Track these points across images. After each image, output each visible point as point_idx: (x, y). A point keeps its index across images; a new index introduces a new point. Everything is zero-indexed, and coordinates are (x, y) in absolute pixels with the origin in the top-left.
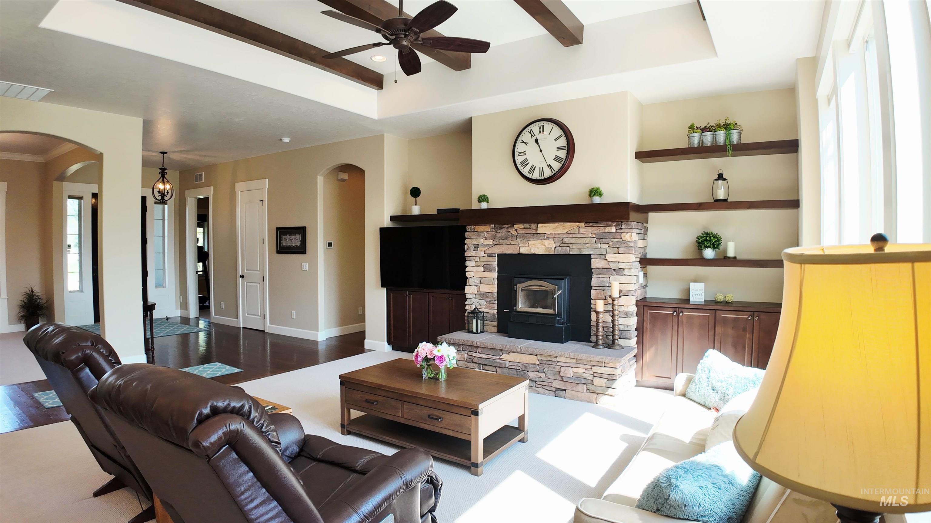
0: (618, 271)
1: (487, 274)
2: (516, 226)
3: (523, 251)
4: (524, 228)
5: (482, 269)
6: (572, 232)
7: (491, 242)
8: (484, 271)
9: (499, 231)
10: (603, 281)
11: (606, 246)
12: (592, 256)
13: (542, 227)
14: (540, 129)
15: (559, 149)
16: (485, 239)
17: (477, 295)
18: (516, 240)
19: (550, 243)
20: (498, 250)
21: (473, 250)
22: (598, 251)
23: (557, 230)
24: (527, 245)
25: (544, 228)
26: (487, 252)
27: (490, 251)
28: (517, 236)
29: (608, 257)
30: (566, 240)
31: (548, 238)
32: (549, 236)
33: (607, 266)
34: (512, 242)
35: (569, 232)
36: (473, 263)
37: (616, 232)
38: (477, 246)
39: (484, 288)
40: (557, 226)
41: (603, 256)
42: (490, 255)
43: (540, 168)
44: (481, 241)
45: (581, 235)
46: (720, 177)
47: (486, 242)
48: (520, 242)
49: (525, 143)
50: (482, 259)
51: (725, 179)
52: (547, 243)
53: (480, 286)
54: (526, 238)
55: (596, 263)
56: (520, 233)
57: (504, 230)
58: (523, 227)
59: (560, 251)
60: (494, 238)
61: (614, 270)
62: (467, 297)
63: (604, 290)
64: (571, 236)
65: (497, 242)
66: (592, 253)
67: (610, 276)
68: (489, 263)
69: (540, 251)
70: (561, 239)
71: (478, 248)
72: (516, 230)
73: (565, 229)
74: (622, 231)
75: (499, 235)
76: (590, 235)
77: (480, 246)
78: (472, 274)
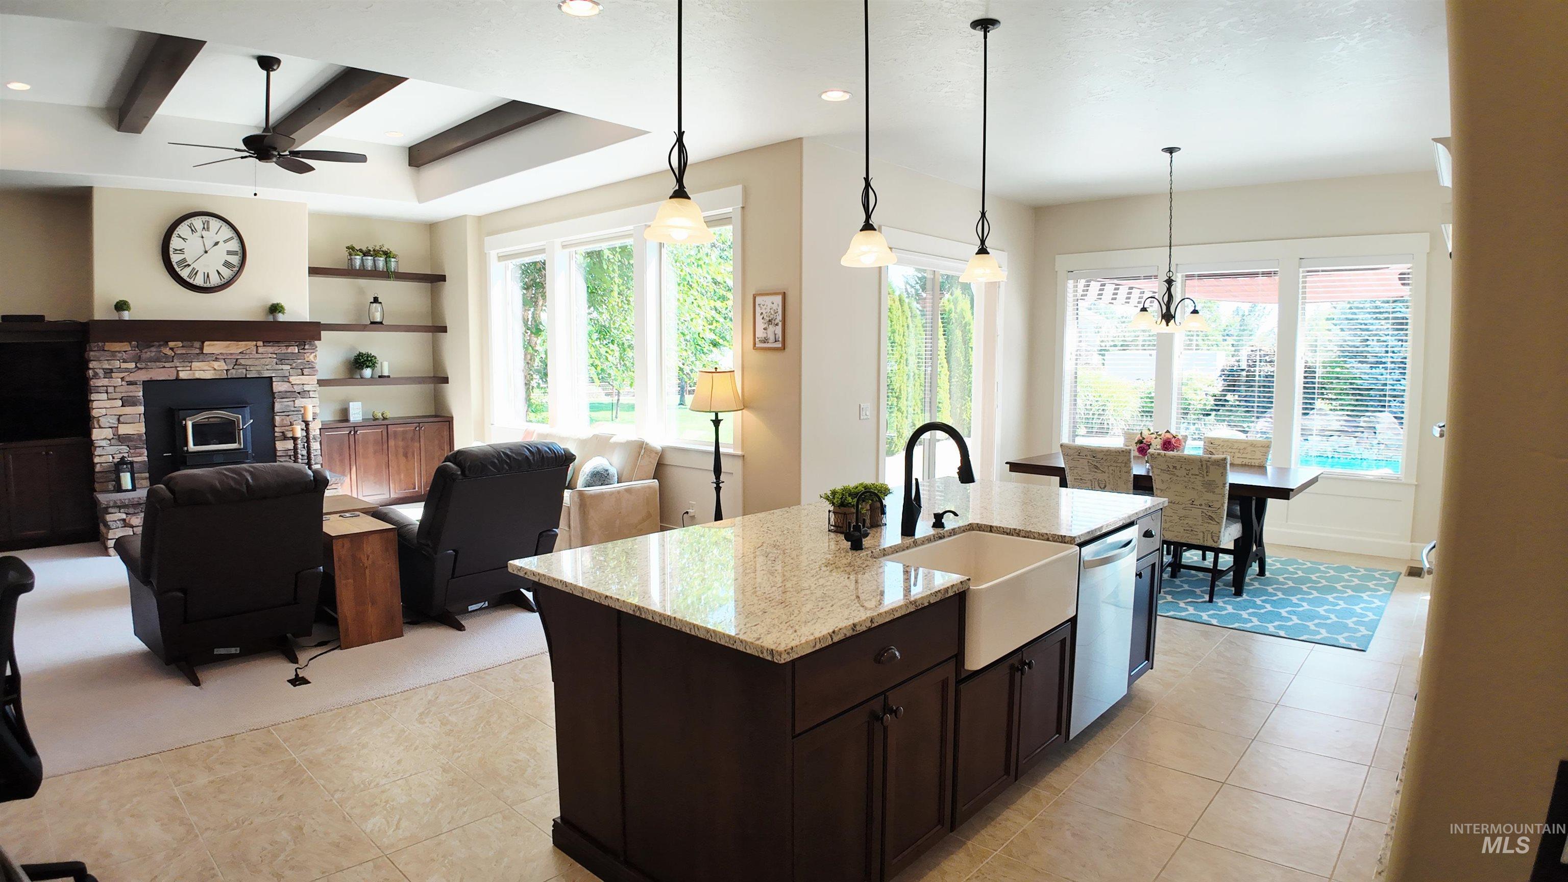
0: (303, 394)
1: (128, 410)
2: (171, 344)
3: (183, 375)
4: (182, 347)
5: (120, 403)
6: (248, 352)
7: (133, 365)
8: (122, 406)
9: (146, 350)
10: (288, 406)
11: (288, 367)
12: (274, 379)
13: (209, 345)
14: (204, 224)
15: (229, 253)
16: (121, 361)
17: (112, 441)
18: (173, 361)
19: (220, 365)
20: (143, 376)
21: (103, 377)
22: (280, 373)
23: (229, 349)
24: (189, 368)
25: (211, 347)
26: (128, 379)
27: (132, 378)
28: (173, 357)
29: (292, 379)
30: (242, 362)
31: (216, 360)
32: (218, 357)
33: (291, 389)
34: (167, 365)
35: (244, 352)
36: (104, 396)
37: (299, 352)
38: (109, 373)
39: (124, 430)
40: (230, 344)
41: (285, 379)
42: (130, 383)
43: (204, 273)
44: (117, 364)
45: (259, 356)
46: (376, 300)
47: (124, 365)
48: (178, 364)
49: (183, 239)
50: (117, 390)
51: (381, 303)
52: (216, 365)
53: (117, 427)
54: (187, 359)
55: (278, 387)
56: (179, 352)
57: (153, 349)
58: (181, 345)
59: (233, 374)
60: (138, 360)
61: (299, 393)
62: (96, 445)
63: (288, 416)
64: (247, 357)
65: (143, 365)
66: (273, 375)
67: (294, 399)
68: (131, 394)
69: (208, 375)
70: (235, 360)
71: (113, 374)
72: (172, 349)
73: (240, 348)
74: (306, 351)
75: (144, 356)
76: (270, 355)
77: (114, 370)
78: (103, 411)
